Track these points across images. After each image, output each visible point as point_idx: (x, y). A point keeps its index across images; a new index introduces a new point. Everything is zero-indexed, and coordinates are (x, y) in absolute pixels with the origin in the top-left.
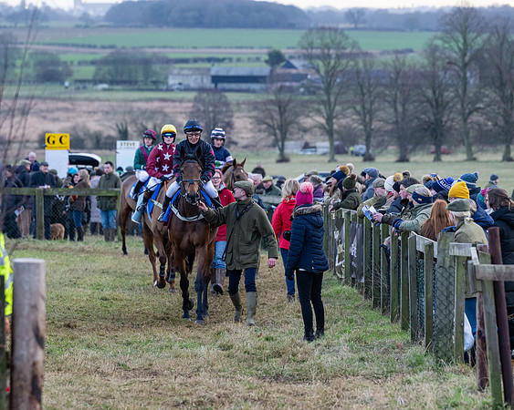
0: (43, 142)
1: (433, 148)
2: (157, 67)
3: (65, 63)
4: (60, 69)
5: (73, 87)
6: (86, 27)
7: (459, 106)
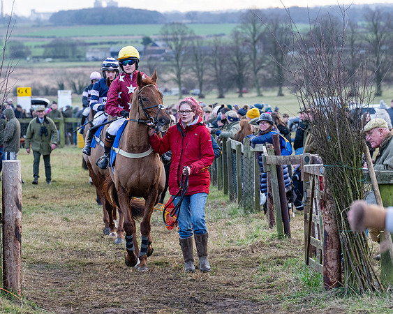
0: (15, 93)
1: (238, 90)
2: (79, 48)
3: (27, 47)
4: (24, 50)
5: (32, 61)
6: (38, 26)
7: (252, 65)
